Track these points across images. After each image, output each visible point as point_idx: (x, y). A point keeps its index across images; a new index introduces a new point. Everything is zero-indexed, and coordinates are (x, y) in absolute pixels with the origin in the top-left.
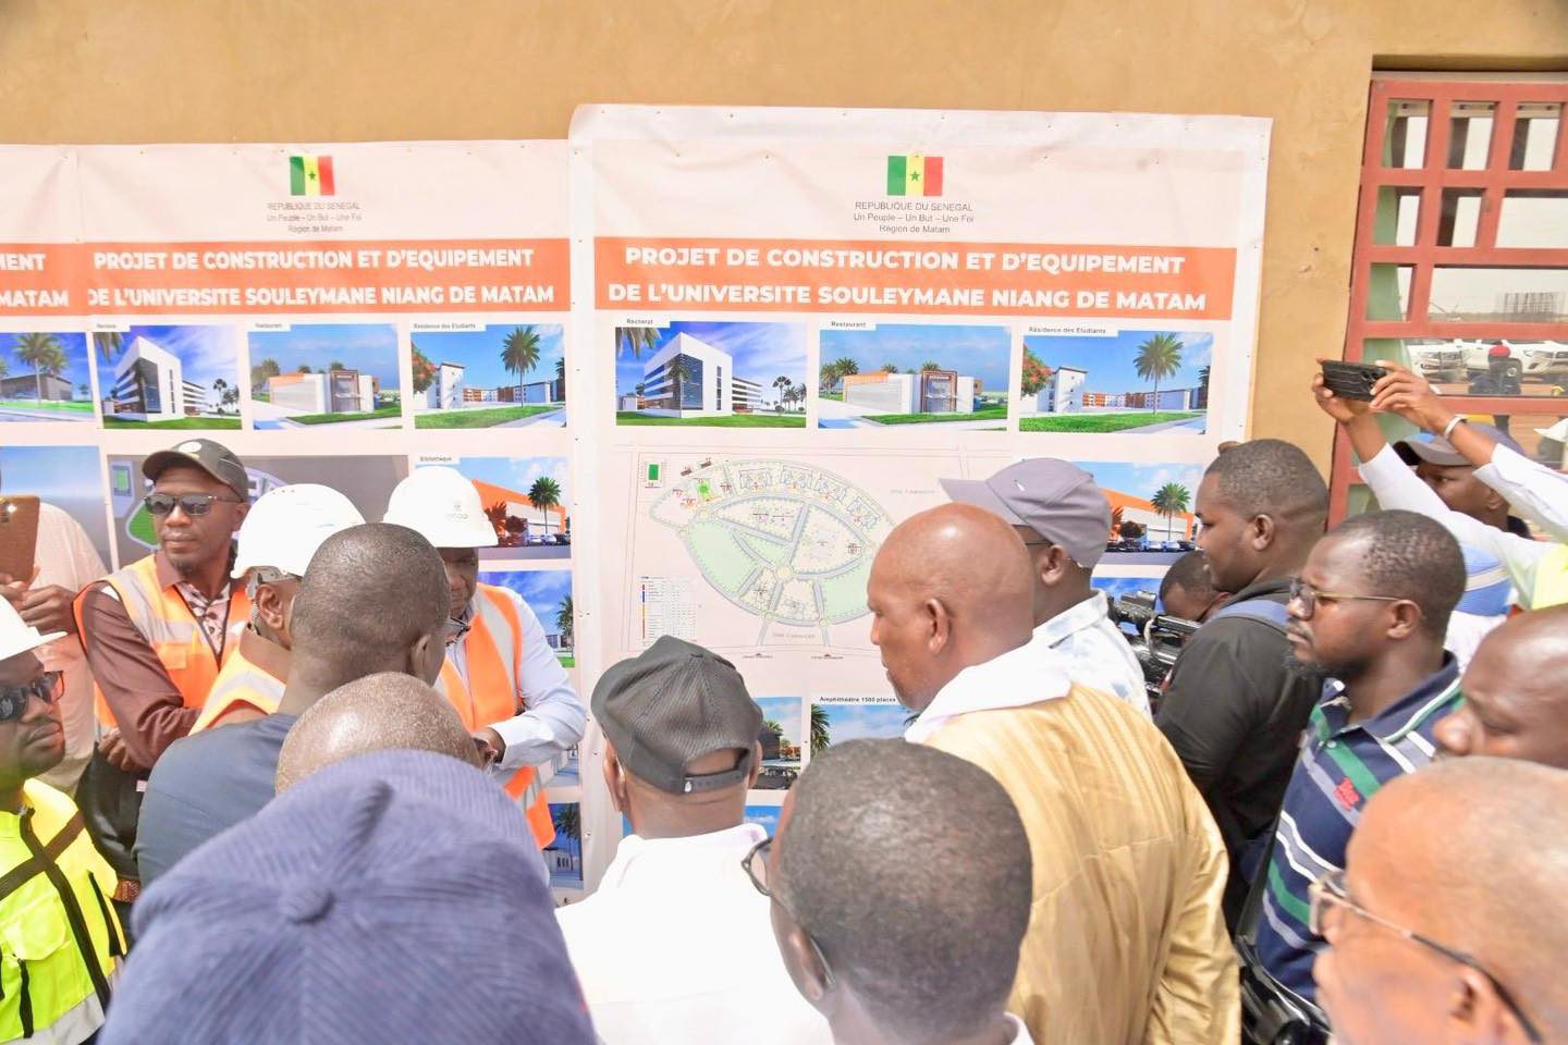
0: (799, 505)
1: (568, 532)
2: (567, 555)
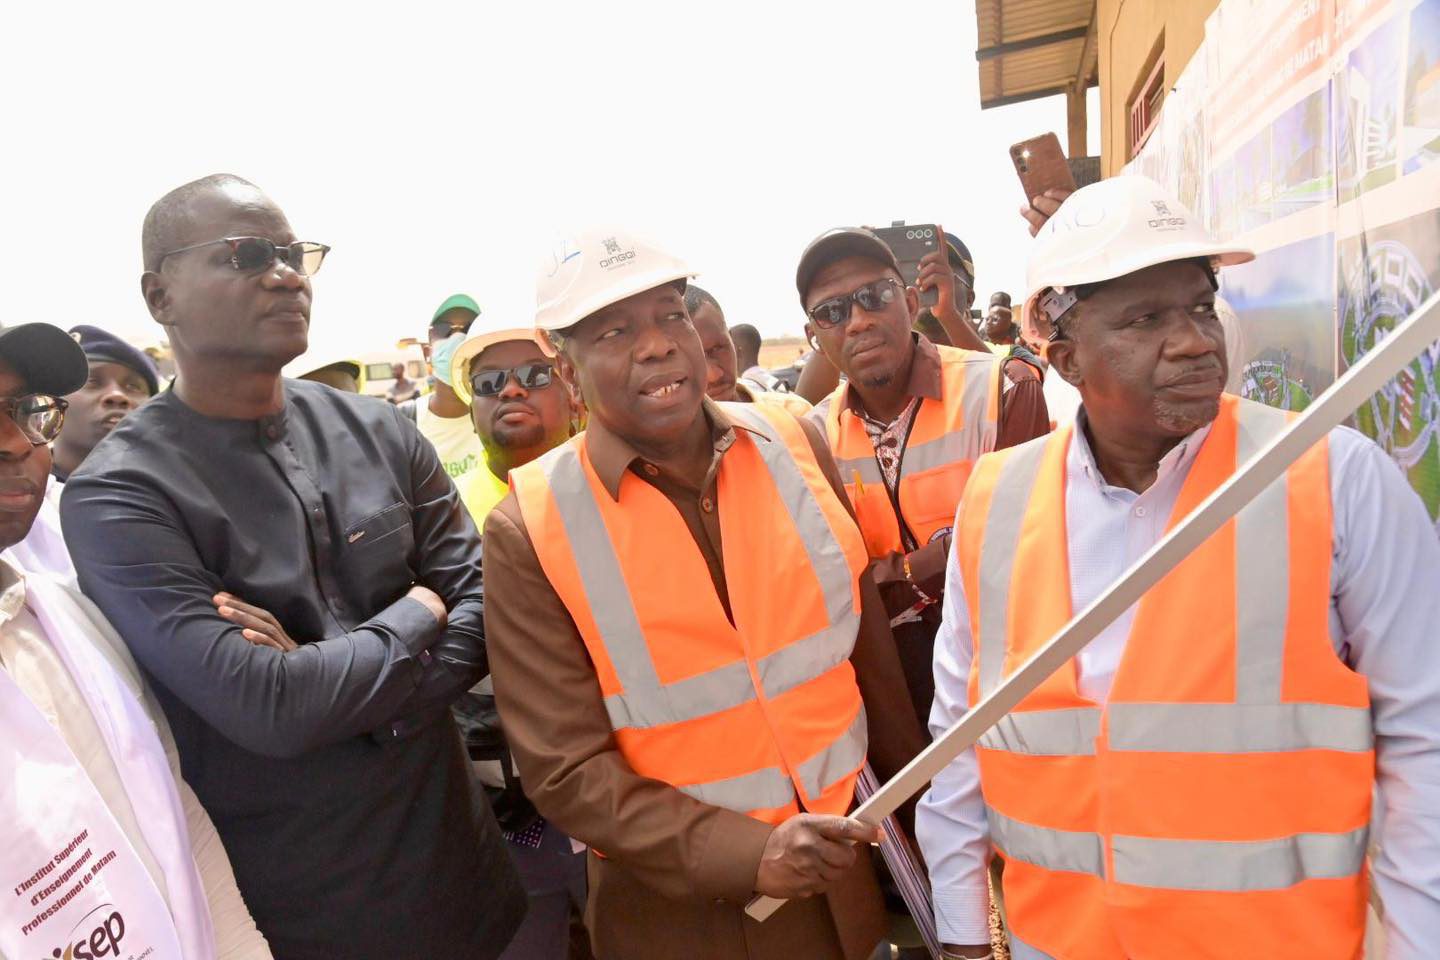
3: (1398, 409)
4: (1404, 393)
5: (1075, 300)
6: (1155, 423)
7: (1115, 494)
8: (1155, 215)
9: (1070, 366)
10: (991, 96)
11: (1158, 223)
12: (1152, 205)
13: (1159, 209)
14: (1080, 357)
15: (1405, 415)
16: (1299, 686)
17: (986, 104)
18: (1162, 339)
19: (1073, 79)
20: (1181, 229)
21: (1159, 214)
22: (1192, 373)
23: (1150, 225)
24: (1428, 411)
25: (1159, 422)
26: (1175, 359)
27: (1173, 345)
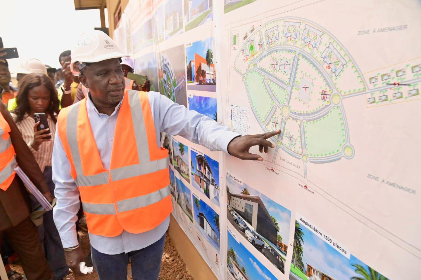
0: (293, 55)
1: (215, 78)
2: (214, 90)
3: (168, 91)
4: (169, 87)
5: (85, 65)
6: (108, 101)
7: (102, 116)
8: (105, 44)
9: (85, 82)
10: (78, 7)
11: (107, 46)
12: (104, 41)
13: (106, 42)
14: (88, 81)
15: (169, 92)
16: (154, 157)
17: (77, 9)
18: (109, 79)
19: (101, 5)
20: (113, 48)
21: (107, 44)
22: (116, 88)
23: (105, 47)
24: (173, 91)
25: (109, 100)
26: (112, 84)
27: (111, 81)
